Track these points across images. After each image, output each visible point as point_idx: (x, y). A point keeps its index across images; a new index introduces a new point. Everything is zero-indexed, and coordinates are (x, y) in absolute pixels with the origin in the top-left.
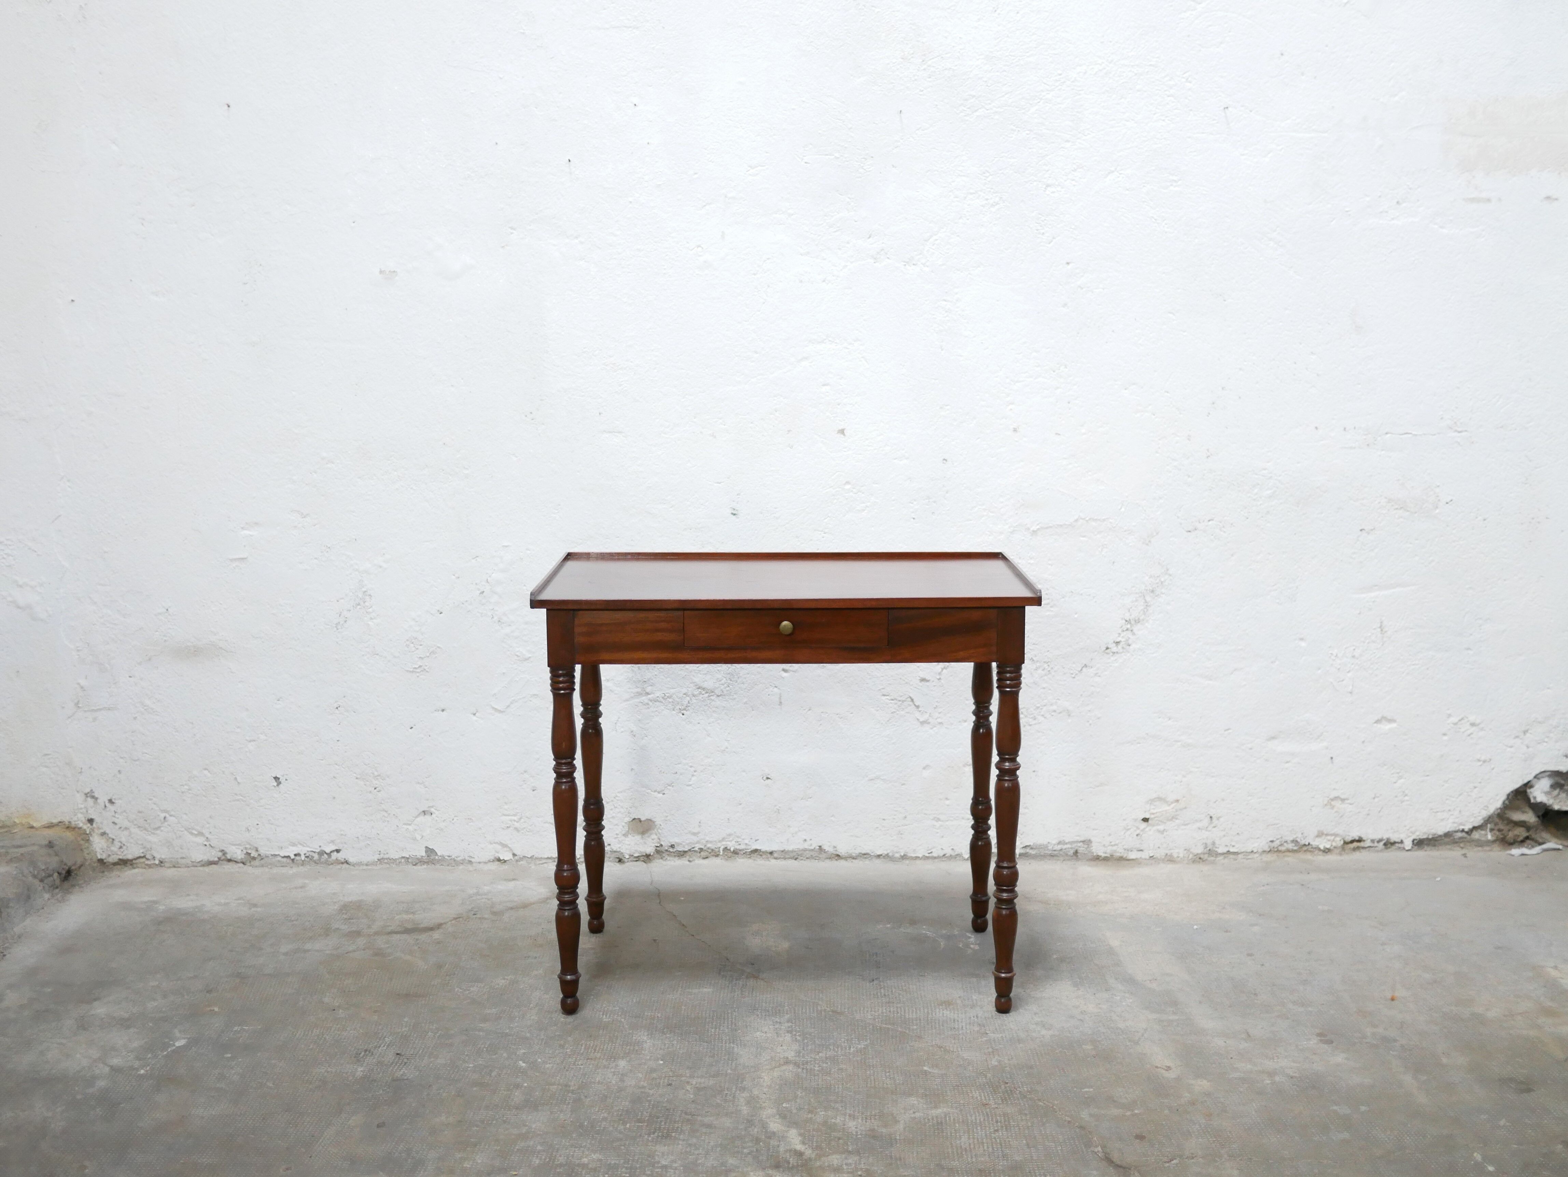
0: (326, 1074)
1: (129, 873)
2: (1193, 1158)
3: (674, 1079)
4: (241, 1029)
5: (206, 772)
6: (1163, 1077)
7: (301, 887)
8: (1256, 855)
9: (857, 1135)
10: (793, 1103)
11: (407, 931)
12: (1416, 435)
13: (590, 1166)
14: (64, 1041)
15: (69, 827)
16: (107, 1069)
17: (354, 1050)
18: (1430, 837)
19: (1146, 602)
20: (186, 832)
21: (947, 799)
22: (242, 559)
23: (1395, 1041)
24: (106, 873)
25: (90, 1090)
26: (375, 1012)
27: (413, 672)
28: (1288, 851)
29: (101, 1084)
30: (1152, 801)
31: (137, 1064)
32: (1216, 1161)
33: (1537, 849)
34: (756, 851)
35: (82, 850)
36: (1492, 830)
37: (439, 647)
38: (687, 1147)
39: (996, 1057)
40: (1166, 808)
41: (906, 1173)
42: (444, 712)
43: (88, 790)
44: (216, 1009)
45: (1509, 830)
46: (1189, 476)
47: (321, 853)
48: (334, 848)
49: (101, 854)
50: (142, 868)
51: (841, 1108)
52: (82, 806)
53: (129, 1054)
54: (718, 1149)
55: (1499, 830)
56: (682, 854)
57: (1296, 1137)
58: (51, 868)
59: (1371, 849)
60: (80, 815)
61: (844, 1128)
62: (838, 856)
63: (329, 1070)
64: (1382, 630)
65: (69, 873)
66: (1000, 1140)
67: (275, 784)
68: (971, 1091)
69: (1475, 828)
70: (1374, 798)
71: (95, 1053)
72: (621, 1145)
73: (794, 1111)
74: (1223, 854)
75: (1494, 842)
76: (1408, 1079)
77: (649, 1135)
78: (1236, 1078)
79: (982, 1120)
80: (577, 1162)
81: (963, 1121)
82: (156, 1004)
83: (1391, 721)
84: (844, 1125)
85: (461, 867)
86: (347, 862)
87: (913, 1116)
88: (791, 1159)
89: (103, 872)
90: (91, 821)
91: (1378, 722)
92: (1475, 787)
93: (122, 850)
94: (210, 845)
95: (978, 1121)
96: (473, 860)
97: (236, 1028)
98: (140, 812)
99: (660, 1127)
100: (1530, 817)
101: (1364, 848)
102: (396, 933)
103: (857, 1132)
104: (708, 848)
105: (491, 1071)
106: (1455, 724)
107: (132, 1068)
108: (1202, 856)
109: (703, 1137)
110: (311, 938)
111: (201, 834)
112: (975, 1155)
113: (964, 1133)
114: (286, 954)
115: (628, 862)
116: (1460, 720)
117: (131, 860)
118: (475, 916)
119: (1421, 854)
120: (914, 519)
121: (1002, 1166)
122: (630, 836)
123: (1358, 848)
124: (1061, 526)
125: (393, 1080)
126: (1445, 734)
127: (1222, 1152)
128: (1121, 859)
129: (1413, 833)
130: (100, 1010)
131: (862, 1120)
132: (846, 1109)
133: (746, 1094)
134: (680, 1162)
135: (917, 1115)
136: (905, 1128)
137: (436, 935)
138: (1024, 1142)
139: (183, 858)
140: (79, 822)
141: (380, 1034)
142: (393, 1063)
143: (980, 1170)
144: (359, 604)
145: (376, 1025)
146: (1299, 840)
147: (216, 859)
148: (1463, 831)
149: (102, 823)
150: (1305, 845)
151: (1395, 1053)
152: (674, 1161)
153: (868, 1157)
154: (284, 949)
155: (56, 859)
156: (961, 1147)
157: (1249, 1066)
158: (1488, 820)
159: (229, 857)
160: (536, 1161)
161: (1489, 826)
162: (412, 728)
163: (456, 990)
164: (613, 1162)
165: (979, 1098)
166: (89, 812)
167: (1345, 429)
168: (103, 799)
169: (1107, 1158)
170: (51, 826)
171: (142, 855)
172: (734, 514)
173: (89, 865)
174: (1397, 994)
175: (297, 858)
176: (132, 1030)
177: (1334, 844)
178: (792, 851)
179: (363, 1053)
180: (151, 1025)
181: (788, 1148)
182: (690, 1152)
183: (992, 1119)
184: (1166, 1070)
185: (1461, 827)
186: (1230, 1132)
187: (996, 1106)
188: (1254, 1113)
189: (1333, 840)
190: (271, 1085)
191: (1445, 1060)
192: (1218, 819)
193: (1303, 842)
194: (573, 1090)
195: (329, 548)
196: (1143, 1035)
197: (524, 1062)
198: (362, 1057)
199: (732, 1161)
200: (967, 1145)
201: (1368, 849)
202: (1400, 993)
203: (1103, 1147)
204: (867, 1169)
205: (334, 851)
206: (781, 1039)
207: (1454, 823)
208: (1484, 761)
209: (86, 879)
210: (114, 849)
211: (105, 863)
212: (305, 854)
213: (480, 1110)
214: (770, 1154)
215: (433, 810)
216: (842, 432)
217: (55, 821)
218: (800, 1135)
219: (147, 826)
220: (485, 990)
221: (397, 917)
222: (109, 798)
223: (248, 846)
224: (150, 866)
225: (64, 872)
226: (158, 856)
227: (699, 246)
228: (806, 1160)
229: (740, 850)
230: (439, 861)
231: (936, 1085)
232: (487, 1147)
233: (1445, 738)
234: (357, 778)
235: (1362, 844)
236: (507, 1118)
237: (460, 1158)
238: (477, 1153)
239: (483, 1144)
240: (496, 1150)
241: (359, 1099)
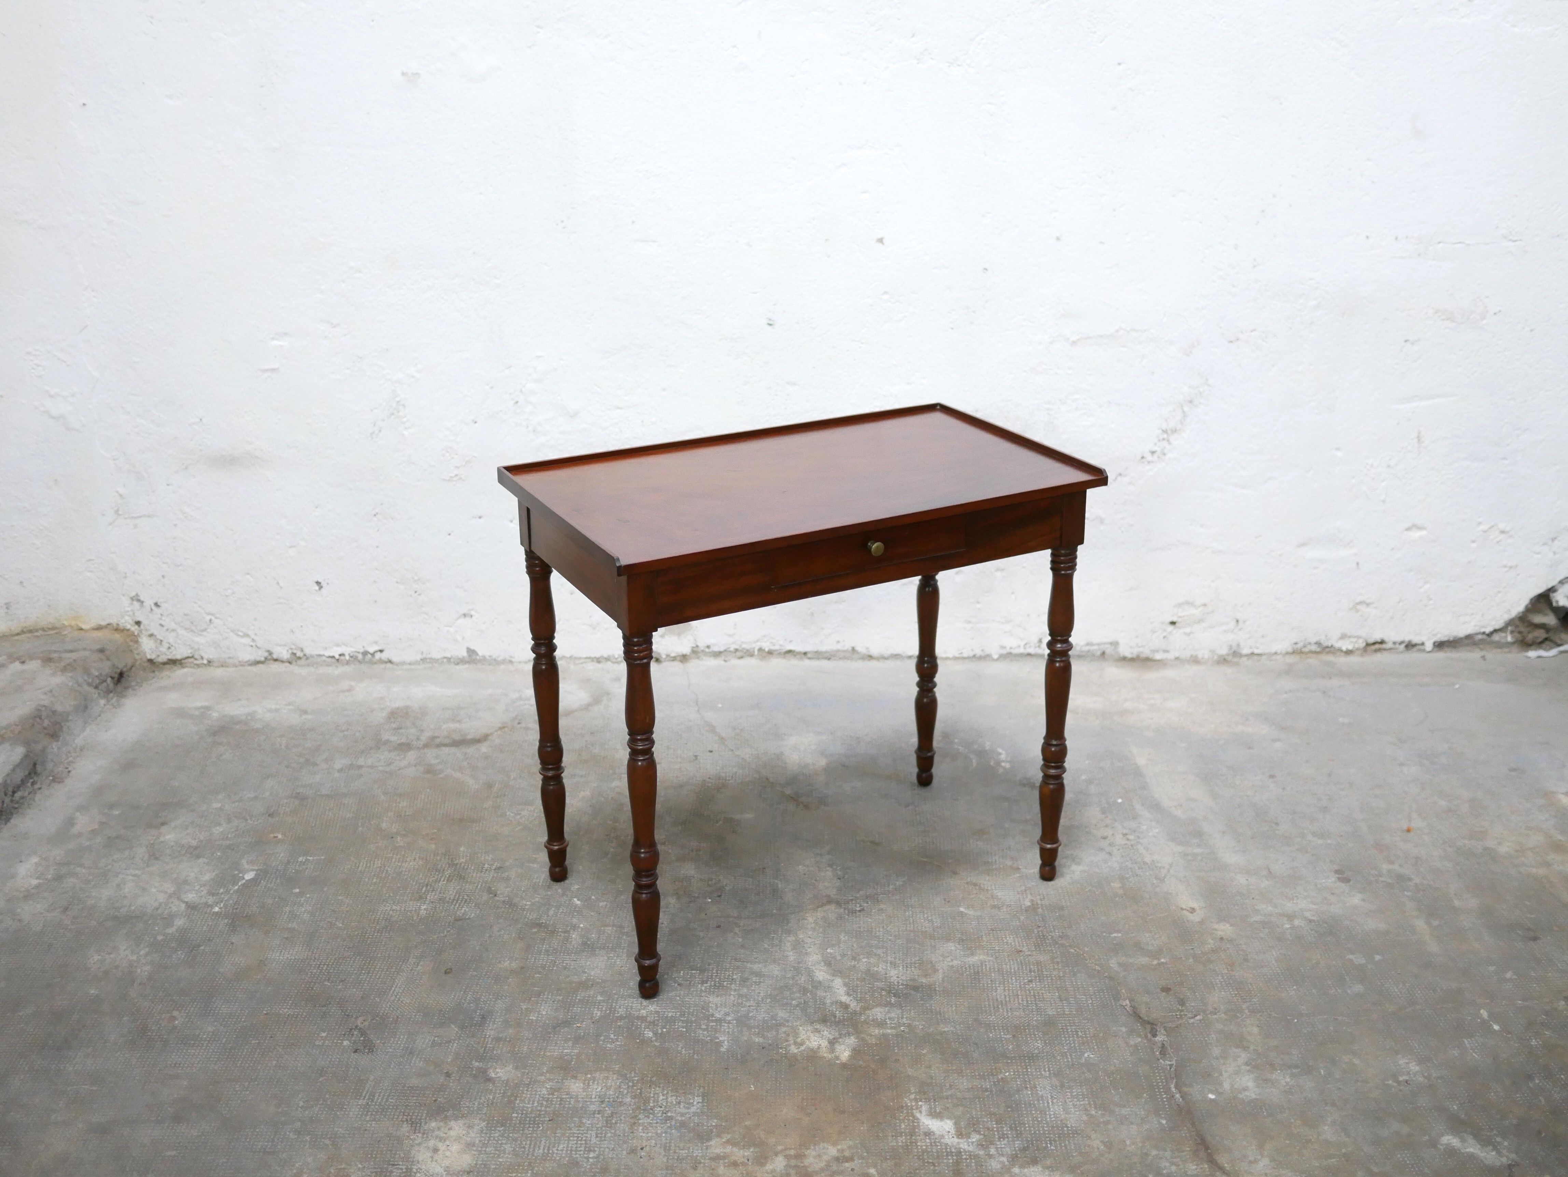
0: (391, 912)
1: (179, 673)
2: (1215, 1014)
3: (723, 919)
4: (306, 860)
5: (248, 577)
6: (1188, 921)
7: (349, 690)
8: (1279, 657)
9: (898, 986)
10: (837, 948)
11: (456, 744)
12: (1468, 245)
13: (649, 1019)
14: (137, 872)
15: (117, 629)
16: (183, 906)
17: (416, 884)
18: (1451, 639)
19: (1184, 412)
20: (232, 634)
21: (978, 603)
22: (274, 370)
23: (1410, 879)
24: (157, 673)
25: (170, 931)
26: (432, 839)
27: (449, 480)
28: (1311, 652)
29: (179, 922)
30: (1180, 605)
31: (211, 900)
32: (1237, 1017)
33: (1554, 652)
34: (790, 652)
35: (131, 651)
36: (1512, 632)
37: (474, 457)
38: (738, 999)
39: (1029, 897)
40: (1193, 611)
41: (946, 1029)
42: (482, 520)
43: (133, 594)
44: (280, 836)
45: (1529, 633)
46: (1234, 286)
47: (365, 653)
48: (377, 648)
49: (150, 655)
50: (191, 667)
51: (882, 955)
52: (129, 609)
53: (202, 889)
54: (769, 1000)
55: (1520, 632)
56: (718, 654)
57: (1314, 991)
58: (104, 673)
59: (1392, 651)
60: (127, 618)
61: (886, 977)
62: (870, 657)
63: (394, 907)
64: (1419, 440)
65: (121, 675)
66: (1034, 992)
67: (317, 588)
68: (1005, 935)
69: (1496, 631)
70: (1399, 602)
71: (170, 888)
72: (676, 996)
73: (839, 958)
74: (1247, 655)
75: (1513, 643)
76: (1420, 924)
77: (703, 983)
78: (1257, 922)
79: (1016, 969)
80: (636, 1014)
81: (999, 970)
82: (221, 830)
83: (1421, 528)
84: (886, 974)
85: (502, 667)
86: (390, 662)
87: (951, 964)
88: (837, 1012)
89: (154, 672)
90: (138, 623)
91: (1408, 529)
92: (1499, 592)
93: (170, 651)
94: (256, 646)
95: (1012, 970)
96: (513, 660)
97: (300, 859)
98: (186, 615)
99: (712, 976)
100: (1550, 620)
101: (1385, 649)
102: (445, 745)
103: (898, 983)
104: (744, 649)
105: (548, 910)
106: (1485, 532)
107: (206, 905)
108: (1226, 657)
109: (753, 986)
110: (362, 752)
111: (246, 635)
112: (1011, 1009)
113: (1000, 984)
114: (340, 771)
115: (665, 661)
116: (1490, 528)
117: (180, 660)
118: (520, 725)
119: (1441, 655)
120: (952, 329)
121: (1035, 1020)
122: (666, 637)
123: (1380, 650)
124: (1101, 336)
125: (456, 920)
126: (1473, 542)
127: (1244, 1006)
128: (1147, 660)
129: (1435, 635)
130: (169, 836)
131: (903, 968)
132: (887, 955)
133: (791, 938)
134: (733, 1015)
135: (955, 963)
136: (943, 979)
137: (484, 748)
138: (1057, 994)
139: (230, 658)
140: (127, 624)
141: (439, 866)
142: (454, 900)
143: (1015, 1027)
144: (393, 414)
145: (434, 855)
146: (1322, 642)
147: (263, 659)
148: (1484, 633)
149: (149, 625)
150: (1327, 647)
151: (1409, 894)
152: (727, 1014)
153: (910, 1010)
154: (338, 766)
155: (109, 663)
156: (997, 1000)
157: (1270, 908)
158: (1510, 623)
159: (275, 657)
160: (597, 1014)
161: (1510, 628)
162: (449, 534)
163: (508, 813)
164: (670, 1015)
165: (1013, 944)
166: (136, 614)
167: (1396, 239)
168: (149, 603)
169: (1135, 1013)
170: (99, 628)
171: (190, 655)
172: (770, 325)
173: (140, 664)
174: (1413, 825)
175: (342, 658)
176: (201, 860)
177: (1357, 646)
178: (826, 652)
179: (424, 889)
180: (219, 854)
181: (834, 999)
182: (742, 1003)
183: (1026, 967)
184: (1191, 913)
185: (1482, 630)
186: (1251, 984)
187: (1029, 953)
188: (1274, 962)
189: (1356, 642)
190: (341, 925)
191: (1457, 903)
192: (1244, 622)
193: (1326, 644)
194: (627, 932)
195: (361, 358)
196: (1169, 871)
197: (578, 900)
198: (424, 893)
199: (782, 1014)
200: (1003, 997)
201: (1389, 651)
202: (1417, 823)
203: (1131, 1000)
204: (909, 1024)
205: (376, 652)
206: (823, 874)
207: (1475, 626)
208: (1511, 567)
209: (139, 681)
210: (163, 649)
211: (154, 663)
212: (349, 654)
213: (540, 954)
214: (817, 1006)
215: (473, 613)
216: (881, 240)
217: (103, 623)
218: (845, 985)
219: (193, 628)
220: (535, 815)
221: (444, 726)
222: (155, 602)
223: (293, 647)
224: (198, 666)
225: (116, 676)
226: (206, 656)
227: (734, 46)
228: (851, 1013)
229: (775, 651)
230: (480, 661)
231: (972, 928)
232: (550, 997)
233: (1474, 545)
234: (397, 583)
235: (1384, 646)
236: (567, 964)
237: (526, 1009)
238: (541, 1003)
239: (546, 993)
240: (559, 1001)
241: (425, 941)
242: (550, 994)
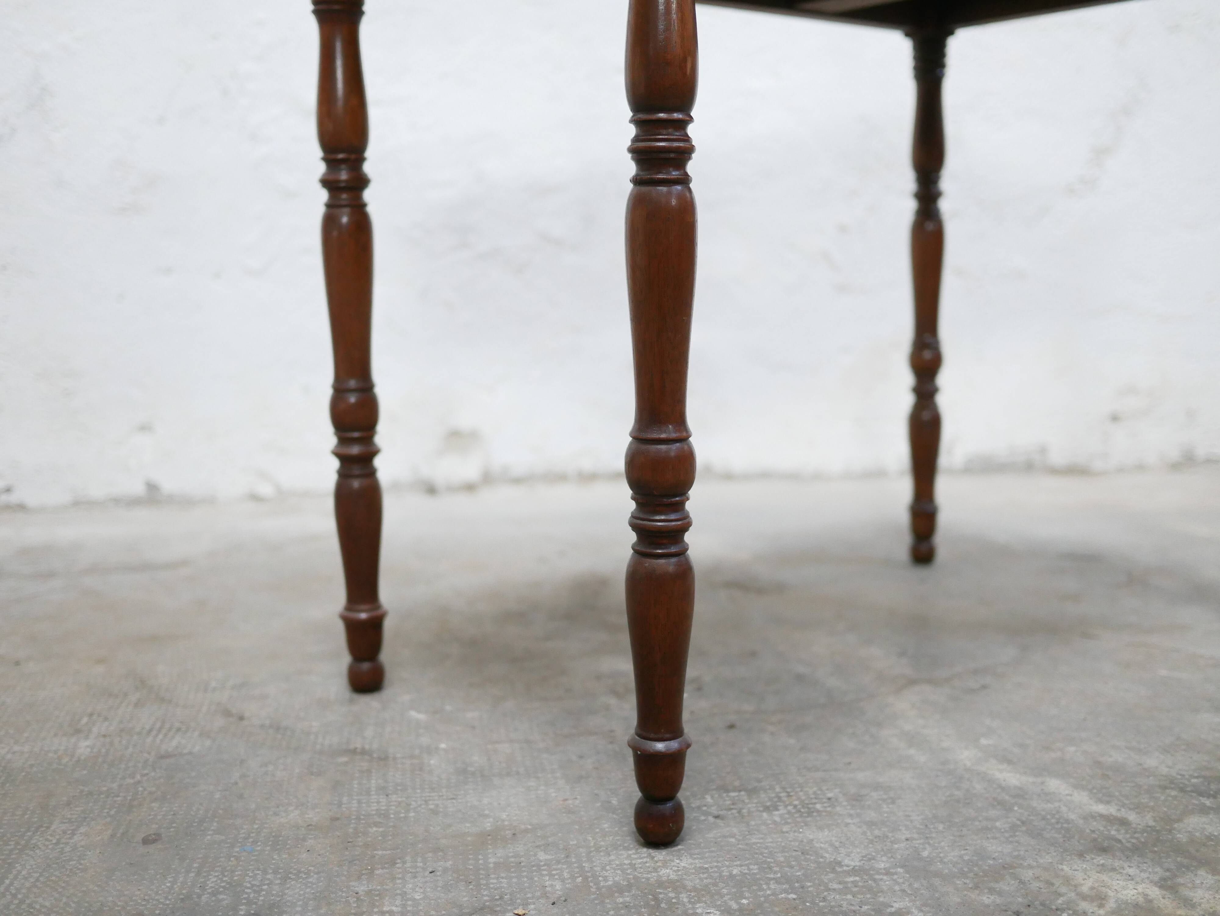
0: (9, 756)
9: (1189, 780)
10: (996, 737)
11: (136, 569)
13: (689, 885)
17: (67, 715)
19: (1118, 125)
26: (98, 662)
30: (1121, 393)
38: (870, 829)
40: (1136, 401)
51: (1097, 739)
54: (940, 826)
61: (1145, 769)
63: (16, 748)
73: (1015, 750)
74: (1203, 460)
77: (767, 810)
80: (652, 878)
84: (1140, 765)
86: (22, 507)
88: (1114, 833)
103: (1181, 775)
104: (555, 471)
105: (361, 730)
108: (1180, 462)
109: (884, 806)
125: (161, 757)
131: (1162, 754)
133: (891, 731)
134: (884, 859)
137: (184, 572)
142: (151, 730)
144: (33, 106)
152: (870, 858)
164: (737, 872)
179: (85, 720)
181: (1081, 812)
197: (419, 712)
198: (85, 725)
199: (995, 847)
206: (864, 652)
213: (369, 795)
214: (1058, 827)
215: (155, 424)
218: (1076, 787)
228: (1145, 832)
230: (165, 500)
236: (437, 805)
237: (369, 893)
238: (403, 878)
239: (408, 858)
240: (445, 870)
241: (90, 793)
242: (419, 860)
